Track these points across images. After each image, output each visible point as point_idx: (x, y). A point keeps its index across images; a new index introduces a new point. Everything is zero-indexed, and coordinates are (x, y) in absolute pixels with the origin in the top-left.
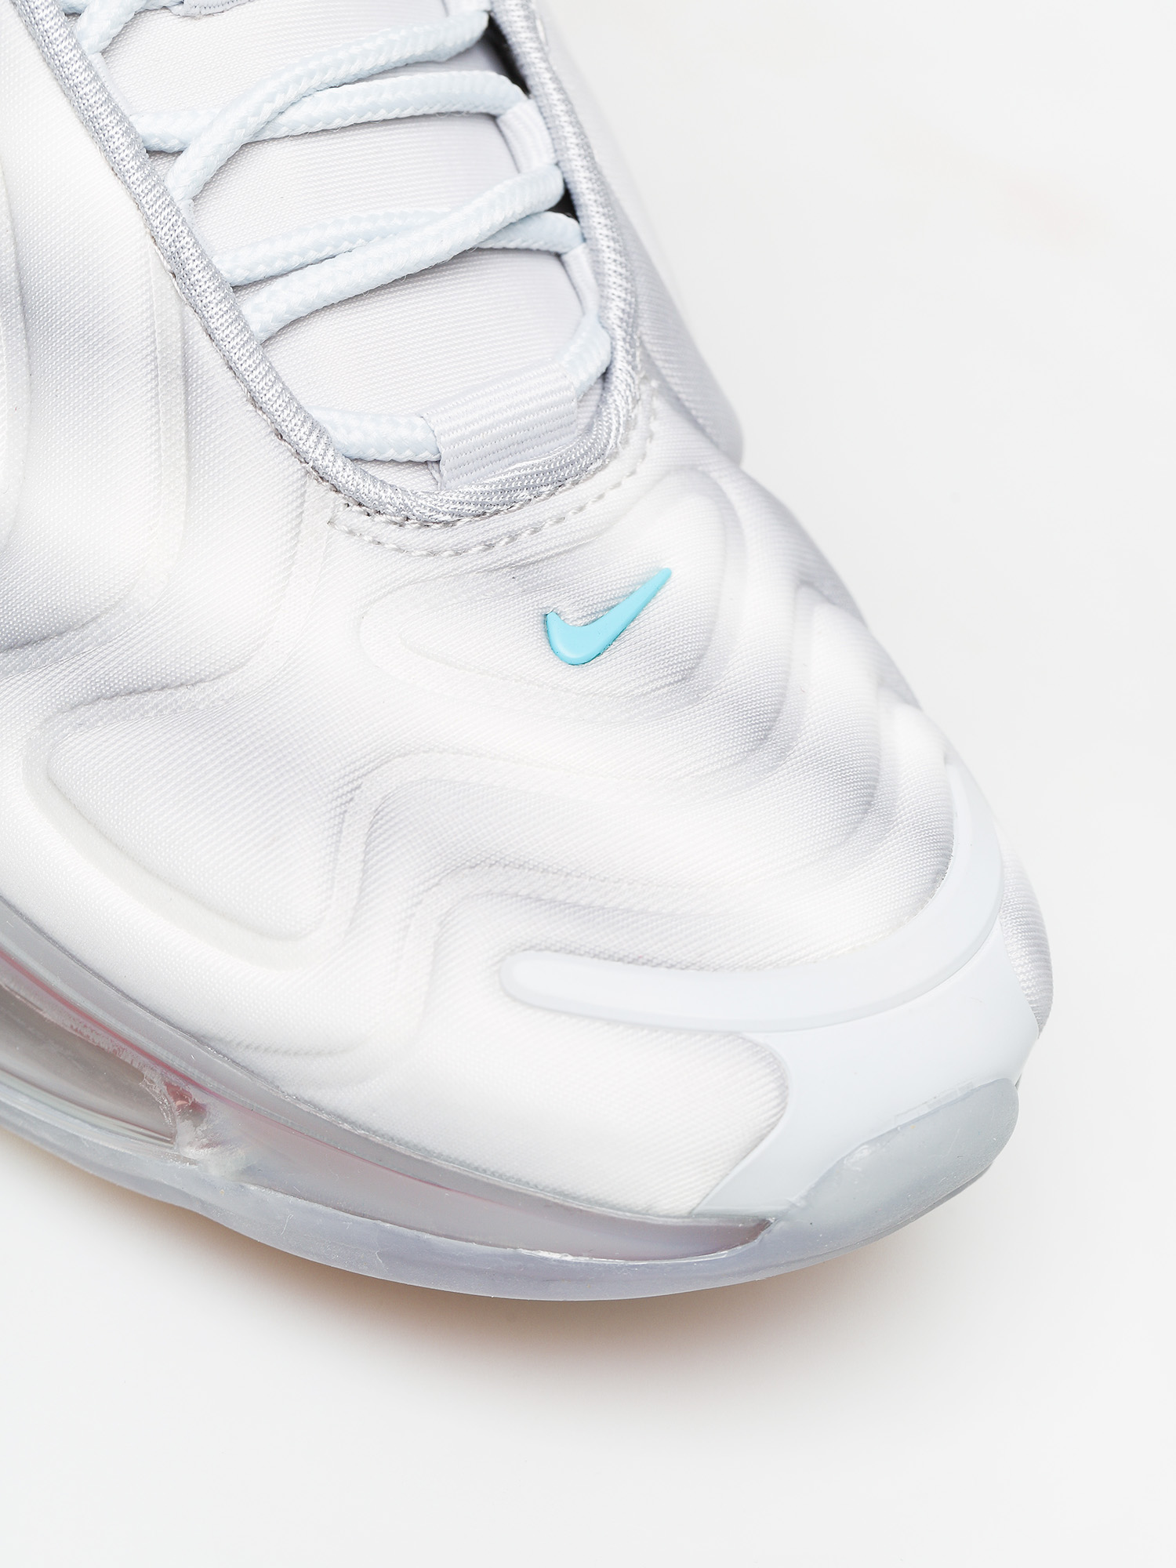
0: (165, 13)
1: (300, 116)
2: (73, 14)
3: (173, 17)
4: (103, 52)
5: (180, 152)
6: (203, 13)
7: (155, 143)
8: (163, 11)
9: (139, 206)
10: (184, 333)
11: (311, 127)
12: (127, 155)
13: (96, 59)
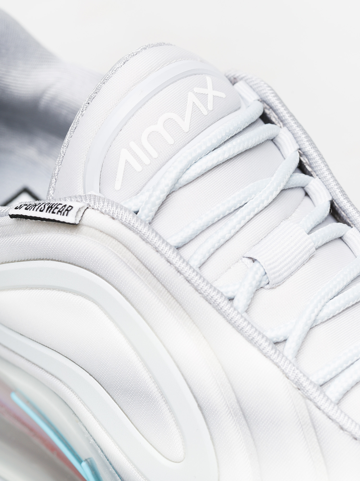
0: (263, 290)
1: (324, 314)
2: (231, 299)
3: (266, 290)
4: (246, 311)
5: (285, 340)
6: (277, 285)
7: (275, 340)
8: (261, 289)
9: (279, 367)
10: (308, 410)
11: (329, 317)
12: (269, 349)
13: (245, 315)
